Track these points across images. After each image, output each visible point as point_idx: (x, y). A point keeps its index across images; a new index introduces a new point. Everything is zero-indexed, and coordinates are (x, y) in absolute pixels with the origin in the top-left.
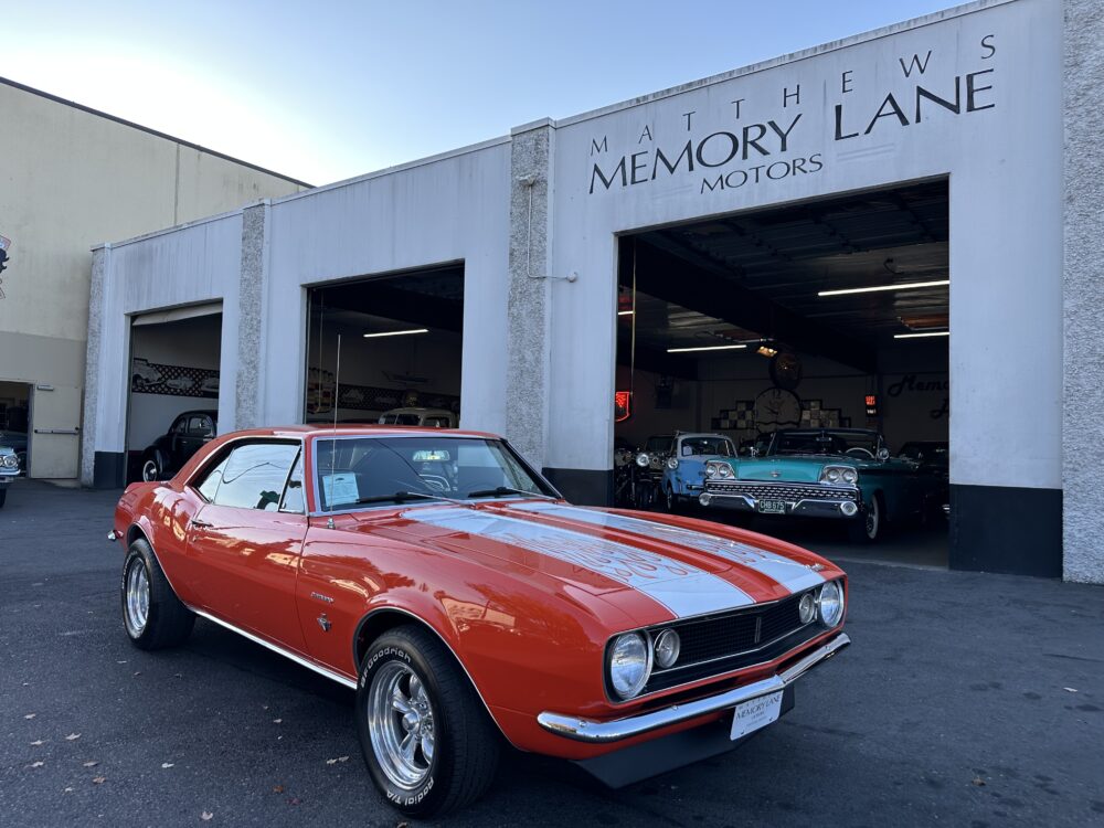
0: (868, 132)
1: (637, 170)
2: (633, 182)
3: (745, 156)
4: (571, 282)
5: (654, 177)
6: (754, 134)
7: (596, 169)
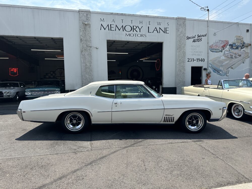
0: (153, 32)
1: (112, 28)
2: (111, 30)
3: (133, 31)
4: (97, 48)
5: (115, 30)
6: (135, 27)
7: (102, 25)
